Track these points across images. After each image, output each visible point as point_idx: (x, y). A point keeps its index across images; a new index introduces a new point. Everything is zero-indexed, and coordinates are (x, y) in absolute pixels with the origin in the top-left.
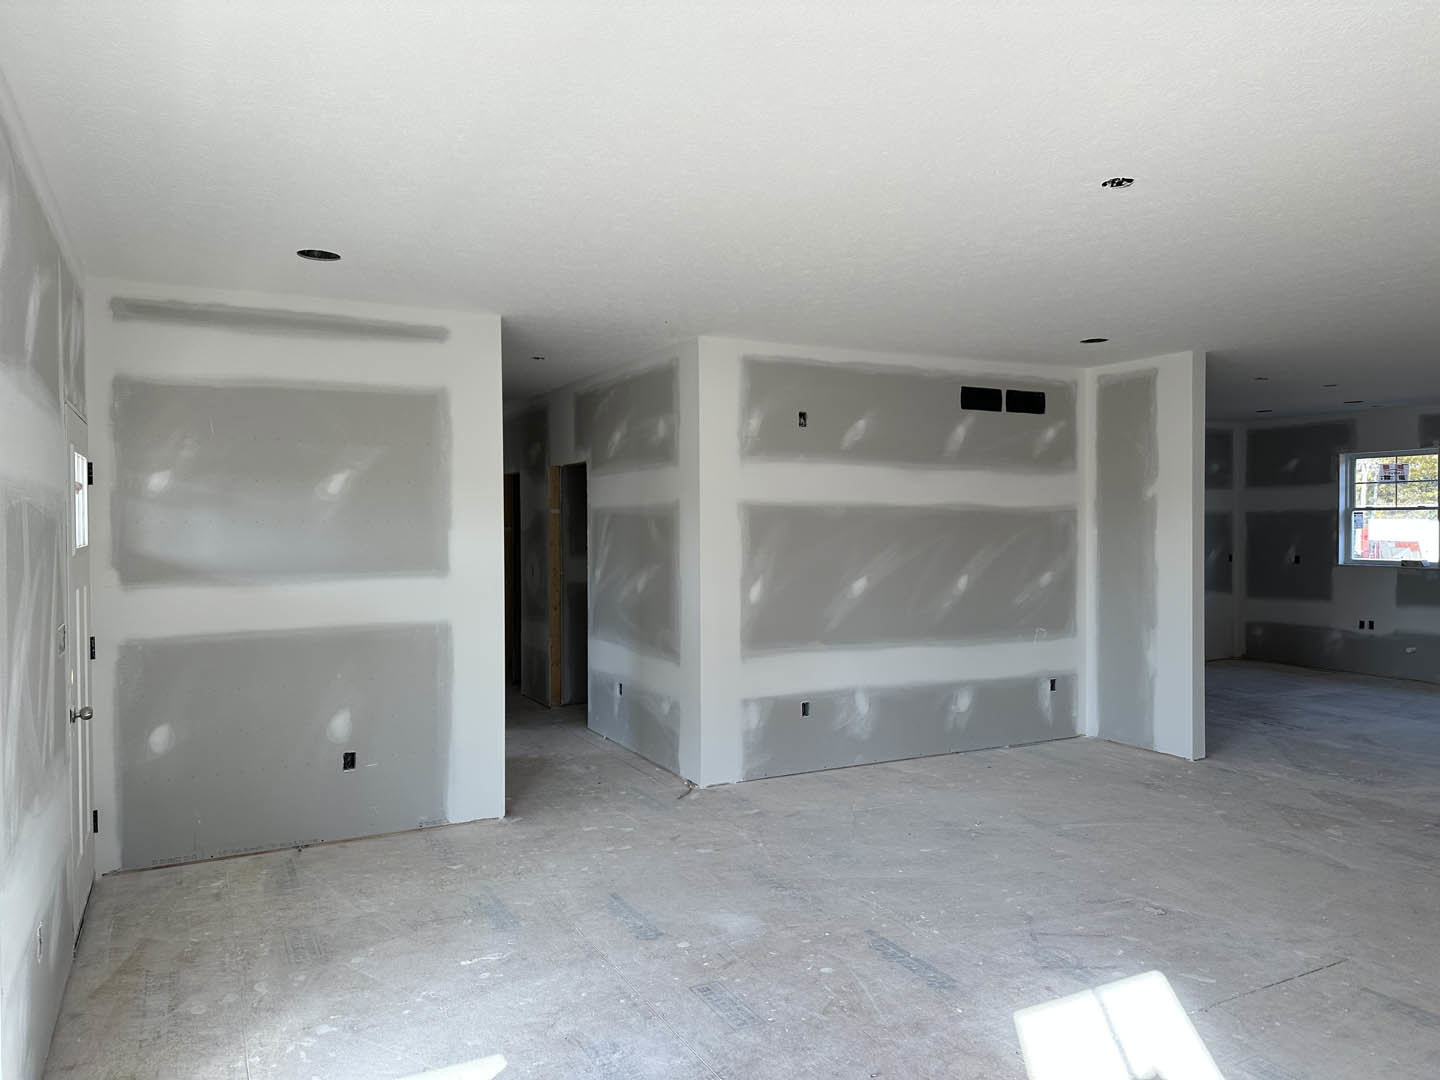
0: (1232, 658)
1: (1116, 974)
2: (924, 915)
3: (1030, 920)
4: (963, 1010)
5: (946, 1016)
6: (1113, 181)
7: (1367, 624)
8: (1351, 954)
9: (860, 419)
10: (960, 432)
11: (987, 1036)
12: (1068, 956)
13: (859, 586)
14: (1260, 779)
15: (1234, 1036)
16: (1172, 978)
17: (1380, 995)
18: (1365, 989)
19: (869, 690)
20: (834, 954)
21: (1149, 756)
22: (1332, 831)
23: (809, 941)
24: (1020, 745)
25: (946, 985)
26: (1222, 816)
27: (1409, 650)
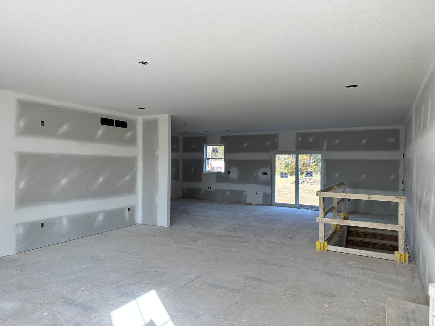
0: (179, 198)
1: (142, 293)
2: (83, 288)
3: (118, 282)
4: (94, 316)
5: (88, 319)
6: (142, 62)
7: (209, 188)
8: (202, 274)
9: (64, 125)
10: (100, 132)
11: (101, 322)
12: (129, 291)
13: (64, 181)
14: (184, 230)
15: (172, 303)
16: (157, 291)
17: (207, 283)
18: (204, 283)
19: (67, 217)
20: (49, 308)
21: (155, 227)
22: (199, 242)
23: (39, 305)
24: (118, 229)
25: (89, 309)
26: (174, 242)
27: (218, 194)
